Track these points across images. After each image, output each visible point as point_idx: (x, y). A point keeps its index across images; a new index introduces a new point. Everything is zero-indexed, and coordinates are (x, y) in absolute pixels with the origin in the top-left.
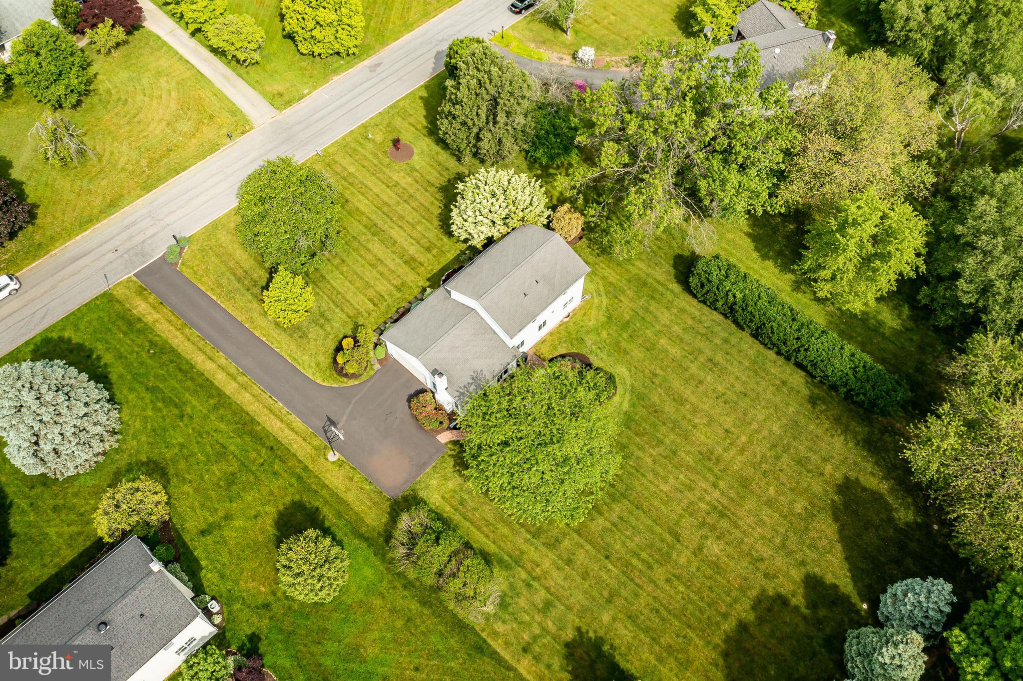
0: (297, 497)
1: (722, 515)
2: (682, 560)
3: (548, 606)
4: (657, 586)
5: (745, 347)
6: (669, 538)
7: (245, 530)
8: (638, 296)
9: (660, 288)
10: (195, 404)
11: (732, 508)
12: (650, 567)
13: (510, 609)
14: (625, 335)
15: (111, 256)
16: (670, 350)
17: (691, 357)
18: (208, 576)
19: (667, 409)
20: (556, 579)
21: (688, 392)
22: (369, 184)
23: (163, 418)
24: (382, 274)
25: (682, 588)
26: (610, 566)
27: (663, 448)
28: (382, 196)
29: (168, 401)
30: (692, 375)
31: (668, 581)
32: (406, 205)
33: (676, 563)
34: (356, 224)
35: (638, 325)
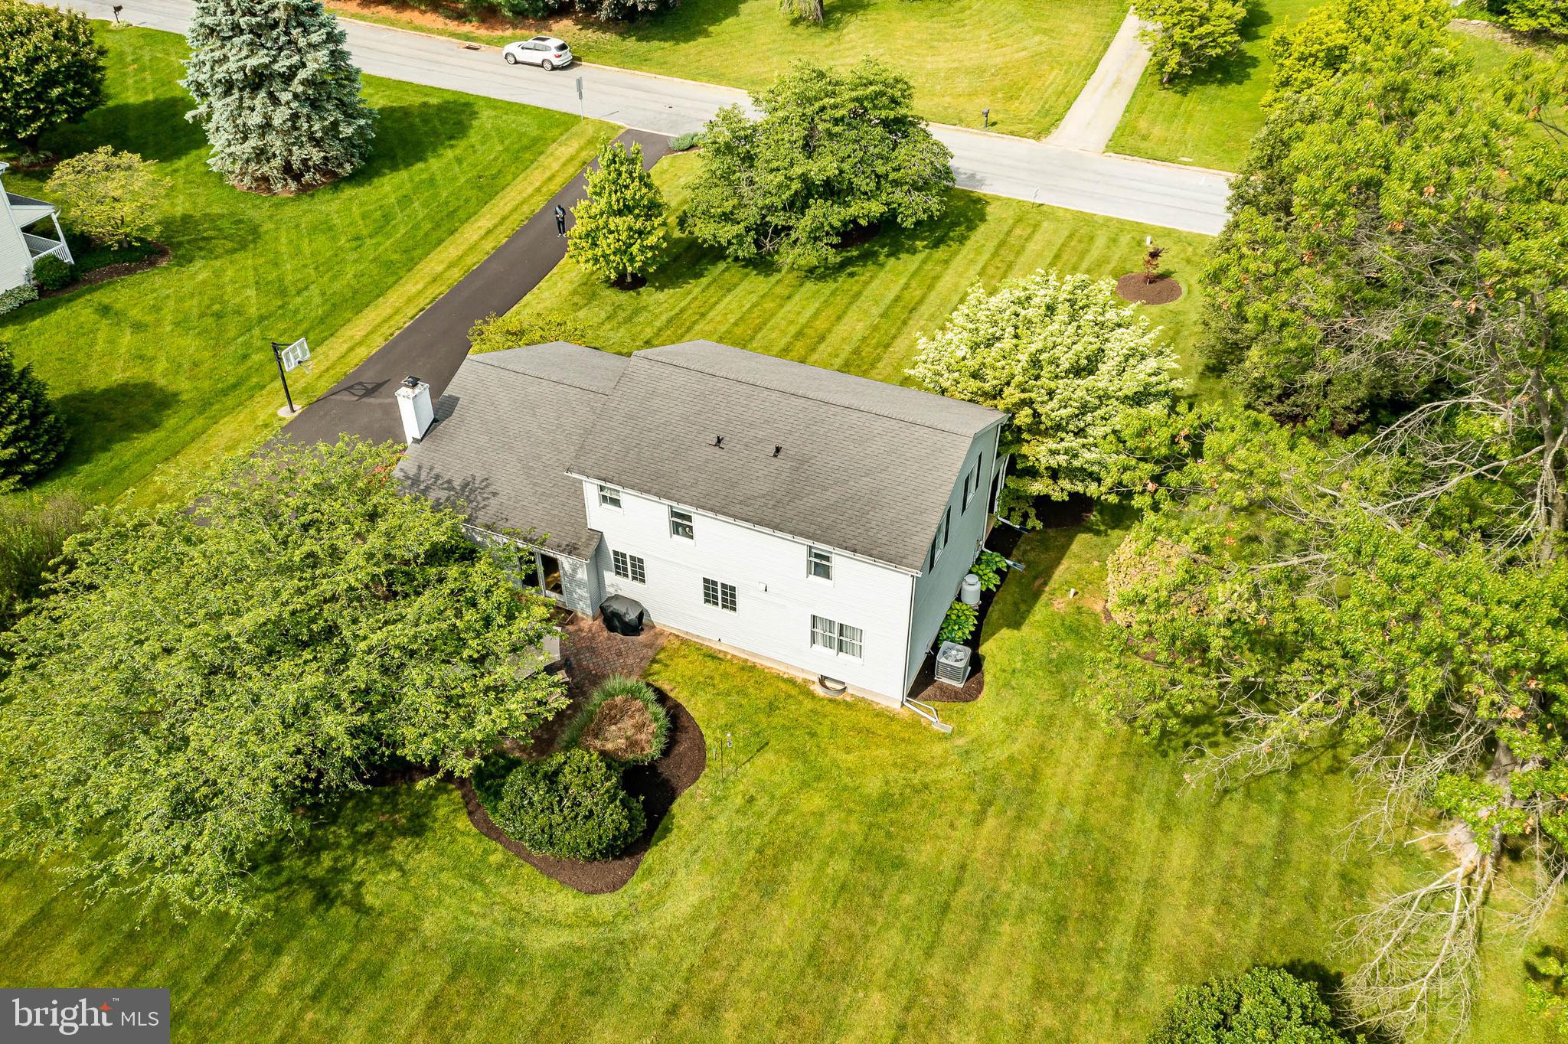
0: (186, 395)
7: (109, 353)
8: (1036, 871)
9: (1120, 938)
10: (389, 243)
14: (840, 866)
23: (352, 224)
29: (385, 219)
34: (895, 287)
35: (908, 899)
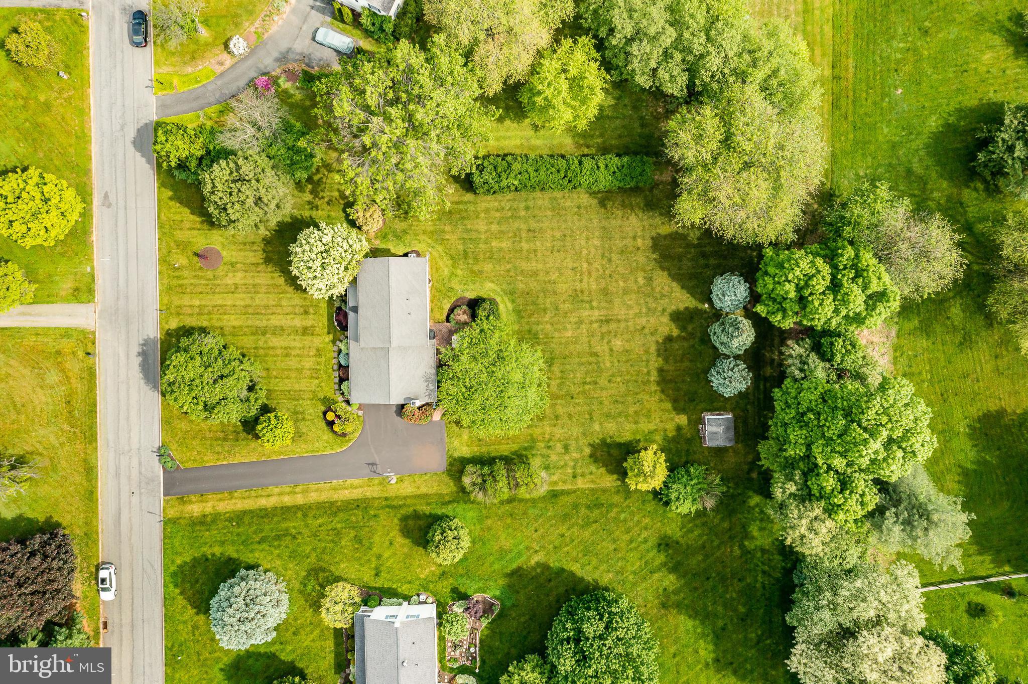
0: (399, 516)
1: (608, 321)
2: (608, 364)
3: (566, 448)
4: (606, 389)
5: (540, 202)
6: (592, 359)
7: (394, 554)
8: (454, 225)
10: (292, 525)
11: (610, 313)
12: (596, 383)
13: (551, 466)
15: (135, 500)
16: (503, 246)
17: (518, 239)
18: (404, 589)
19: (532, 286)
20: (558, 432)
21: (534, 264)
22: (219, 302)
23: (287, 547)
24: (299, 356)
25: (619, 379)
26: (577, 401)
27: (549, 312)
28: (238, 303)
29: (278, 538)
30: (527, 251)
32: (260, 295)
33: (606, 369)
34: (245, 338)
35: (471, 246)
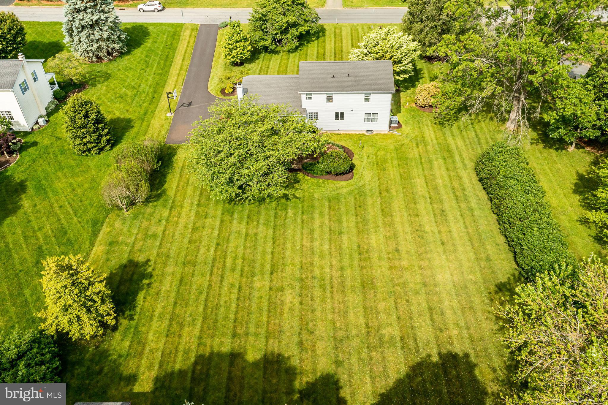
0: (133, 118)
2: (257, 285)
3: (153, 236)
4: (221, 281)
6: (268, 267)
8: (434, 152)
9: (457, 158)
10: (153, 69)
11: (335, 289)
12: (233, 270)
14: (395, 162)
15: (203, 17)
16: (418, 187)
17: (429, 200)
18: (59, 114)
19: (370, 210)
20: (177, 230)
21: (399, 214)
22: (345, 41)
23: (137, 66)
25: (233, 297)
27: (337, 225)
29: (146, 63)
30: (416, 208)
31: (232, 285)
33: (252, 282)
34: (315, 50)
35: (413, 163)
